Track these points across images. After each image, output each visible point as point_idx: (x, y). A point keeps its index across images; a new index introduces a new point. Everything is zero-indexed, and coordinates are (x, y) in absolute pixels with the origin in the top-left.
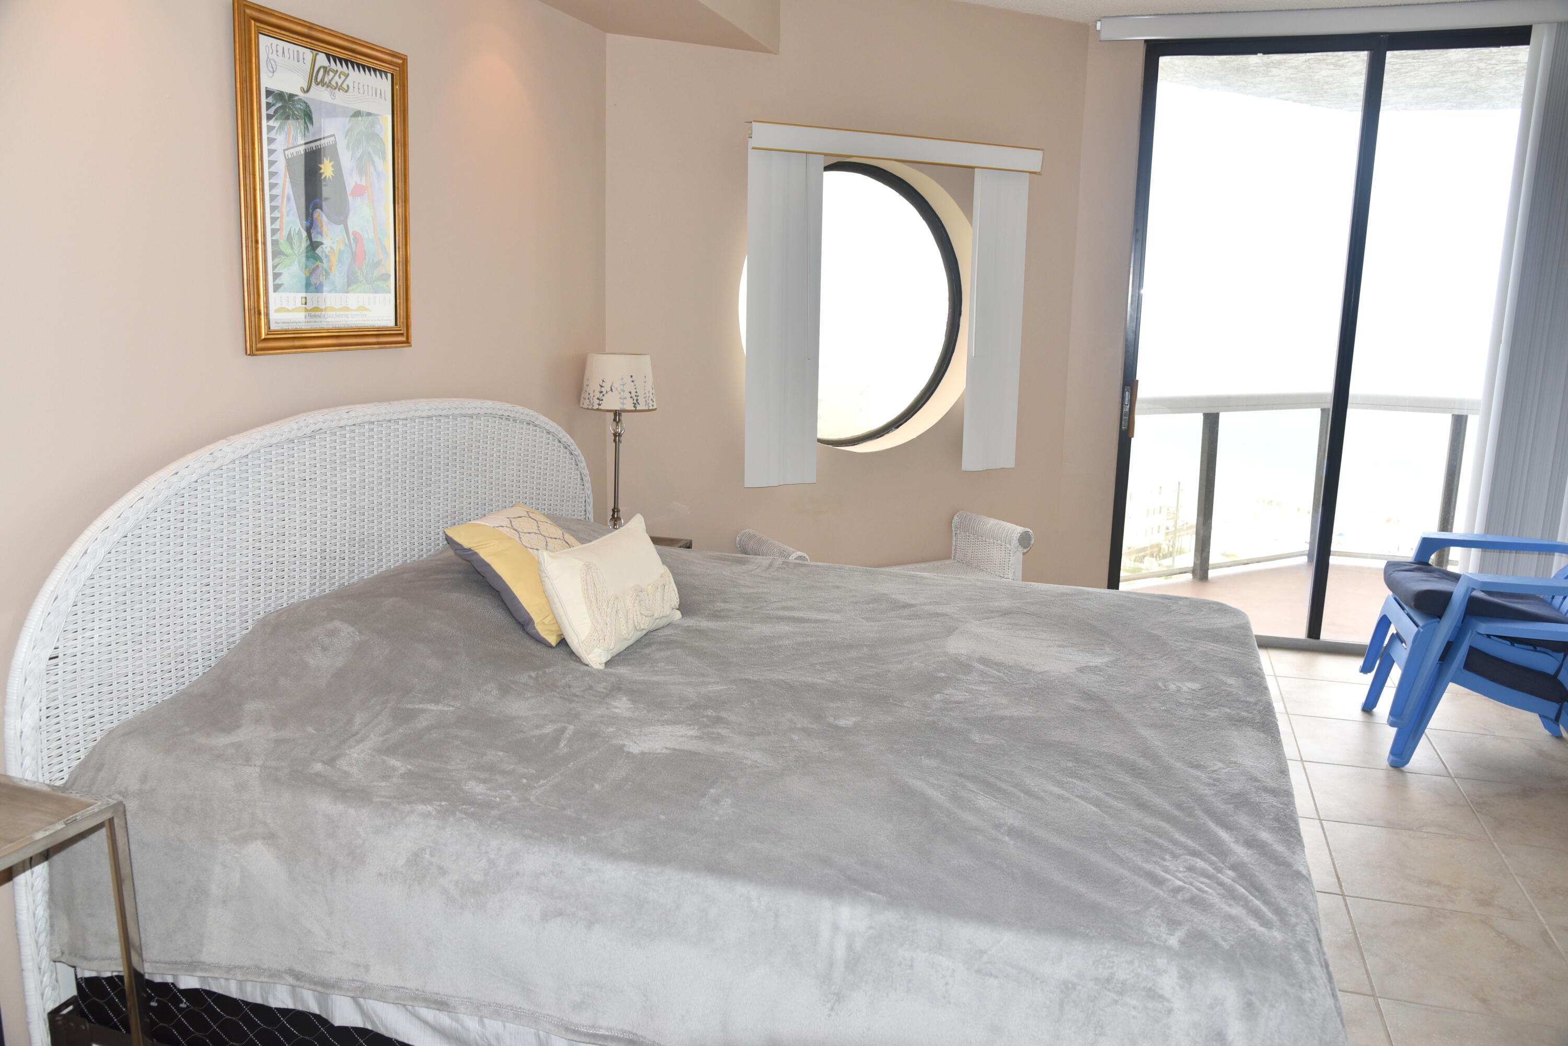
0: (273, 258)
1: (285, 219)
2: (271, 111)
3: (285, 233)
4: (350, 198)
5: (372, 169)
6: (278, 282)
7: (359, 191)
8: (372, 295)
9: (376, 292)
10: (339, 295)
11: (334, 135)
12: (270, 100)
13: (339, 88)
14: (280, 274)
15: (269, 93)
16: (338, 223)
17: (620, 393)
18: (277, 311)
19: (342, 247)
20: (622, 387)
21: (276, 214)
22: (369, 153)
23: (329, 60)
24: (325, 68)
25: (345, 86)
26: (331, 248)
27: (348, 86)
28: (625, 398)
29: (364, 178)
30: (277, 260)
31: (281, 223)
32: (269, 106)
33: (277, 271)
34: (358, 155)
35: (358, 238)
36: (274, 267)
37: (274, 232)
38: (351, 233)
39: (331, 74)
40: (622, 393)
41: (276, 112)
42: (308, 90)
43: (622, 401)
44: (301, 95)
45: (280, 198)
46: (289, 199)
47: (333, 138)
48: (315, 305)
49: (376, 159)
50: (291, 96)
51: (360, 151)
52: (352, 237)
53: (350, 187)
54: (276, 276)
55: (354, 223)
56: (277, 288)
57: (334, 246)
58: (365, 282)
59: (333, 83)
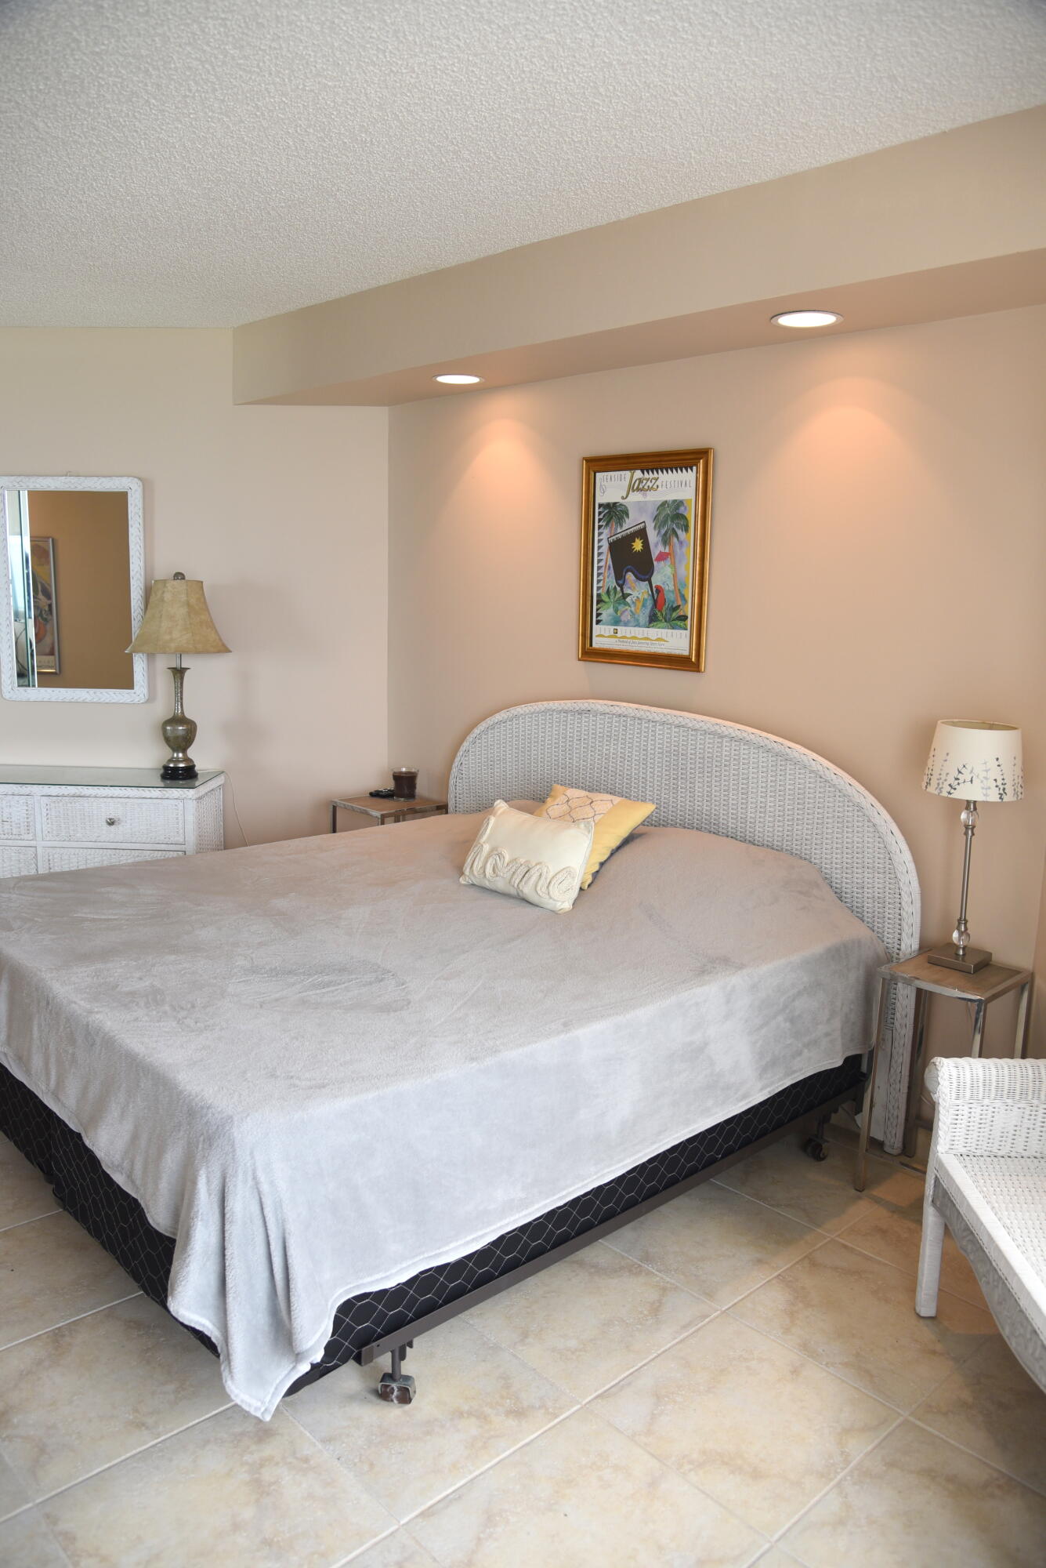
0: (597, 605)
1: (607, 580)
2: (601, 517)
3: (606, 589)
4: (655, 563)
5: (675, 540)
6: (599, 618)
7: (662, 557)
8: (670, 631)
9: (673, 628)
10: (641, 629)
11: (644, 522)
12: (601, 510)
13: (649, 489)
14: (601, 614)
15: (600, 506)
16: (644, 580)
17: (982, 782)
18: (597, 636)
19: (646, 596)
20: (984, 774)
21: (601, 577)
22: (673, 529)
23: (643, 473)
24: (640, 479)
25: (655, 487)
26: (637, 597)
27: (658, 487)
28: (989, 788)
29: (667, 548)
30: (599, 606)
31: (604, 582)
32: (600, 513)
33: (599, 612)
34: (663, 531)
35: (659, 590)
36: (597, 610)
37: (598, 588)
38: (654, 586)
39: (645, 482)
40: (985, 781)
41: (604, 516)
42: (627, 497)
43: (984, 791)
44: (621, 501)
45: (603, 568)
46: (609, 567)
47: (643, 524)
48: (624, 635)
49: (679, 532)
50: (615, 504)
51: (666, 529)
52: (654, 589)
53: (655, 553)
54: (598, 615)
55: (657, 579)
56: (598, 622)
57: (640, 596)
58: (663, 621)
59: (646, 487)
